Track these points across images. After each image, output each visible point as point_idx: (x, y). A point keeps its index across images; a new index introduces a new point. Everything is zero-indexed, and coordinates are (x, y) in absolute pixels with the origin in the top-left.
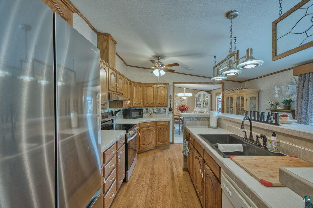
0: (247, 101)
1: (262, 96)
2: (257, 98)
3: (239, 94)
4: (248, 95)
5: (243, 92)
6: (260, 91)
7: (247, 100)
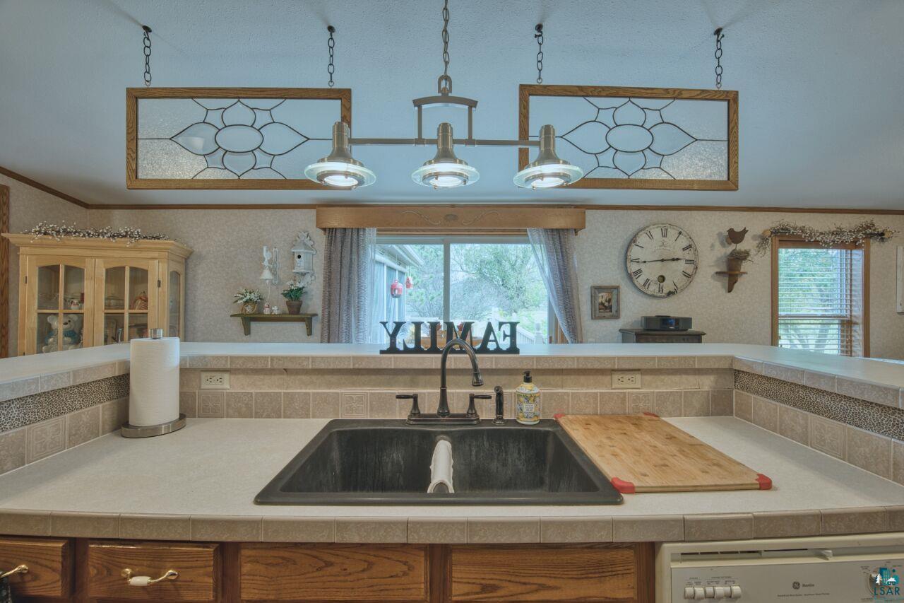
0: (159, 286)
1: (200, 271)
2: (181, 276)
3: (116, 254)
4: (166, 265)
5: (141, 250)
6: (190, 254)
7: (159, 282)
